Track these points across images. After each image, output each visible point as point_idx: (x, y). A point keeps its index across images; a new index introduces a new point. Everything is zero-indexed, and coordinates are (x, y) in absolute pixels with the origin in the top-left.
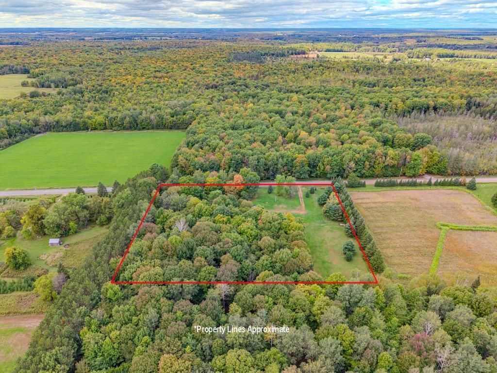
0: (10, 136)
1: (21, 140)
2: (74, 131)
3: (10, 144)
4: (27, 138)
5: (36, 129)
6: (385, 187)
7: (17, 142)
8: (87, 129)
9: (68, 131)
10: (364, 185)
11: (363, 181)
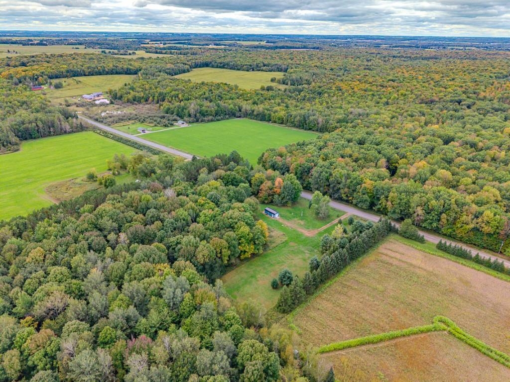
0: (216, 114)
1: (222, 119)
2: (261, 120)
3: (212, 121)
4: (228, 119)
5: (238, 114)
6: (449, 253)
7: (218, 120)
8: (269, 120)
9: (256, 120)
10: (422, 240)
11: (421, 233)
